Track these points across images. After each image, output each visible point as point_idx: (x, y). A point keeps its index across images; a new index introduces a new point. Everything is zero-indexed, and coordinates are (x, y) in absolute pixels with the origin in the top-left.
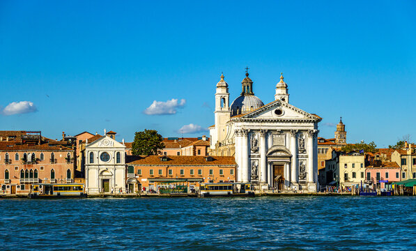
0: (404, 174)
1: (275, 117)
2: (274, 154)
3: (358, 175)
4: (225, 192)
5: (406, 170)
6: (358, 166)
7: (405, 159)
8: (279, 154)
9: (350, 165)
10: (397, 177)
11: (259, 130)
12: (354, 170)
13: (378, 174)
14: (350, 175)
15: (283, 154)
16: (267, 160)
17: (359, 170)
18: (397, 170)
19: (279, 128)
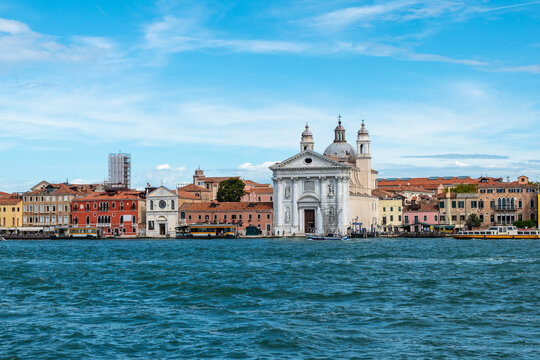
0: (442, 217)
1: (305, 165)
2: (305, 200)
3: (396, 218)
4: (206, 234)
5: (444, 213)
6: (396, 209)
7: (444, 202)
8: (309, 199)
9: (388, 209)
10: (436, 220)
11: (290, 178)
12: (392, 213)
13: (417, 217)
14: (388, 219)
15: (313, 200)
16: (299, 205)
17: (396, 214)
18: (436, 214)
19: (308, 176)
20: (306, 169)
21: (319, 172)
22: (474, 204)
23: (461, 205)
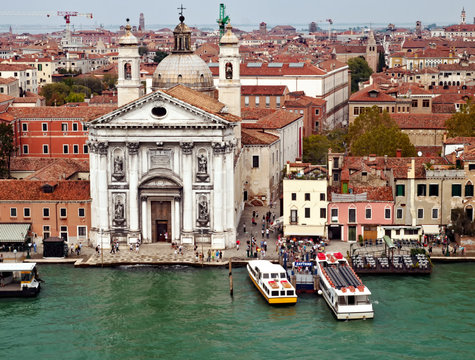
0: (400, 212)
1: (152, 120)
2: (152, 184)
3: (315, 213)
5: (403, 205)
6: (315, 197)
7: (403, 186)
8: (160, 184)
9: (301, 197)
10: (388, 216)
11: (124, 143)
12: (308, 204)
14: (301, 214)
15: (169, 184)
16: (139, 193)
18: (388, 206)
19: (159, 140)
20: (157, 127)
21: (179, 133)
22: (456, 190)
23: (434, 190)
